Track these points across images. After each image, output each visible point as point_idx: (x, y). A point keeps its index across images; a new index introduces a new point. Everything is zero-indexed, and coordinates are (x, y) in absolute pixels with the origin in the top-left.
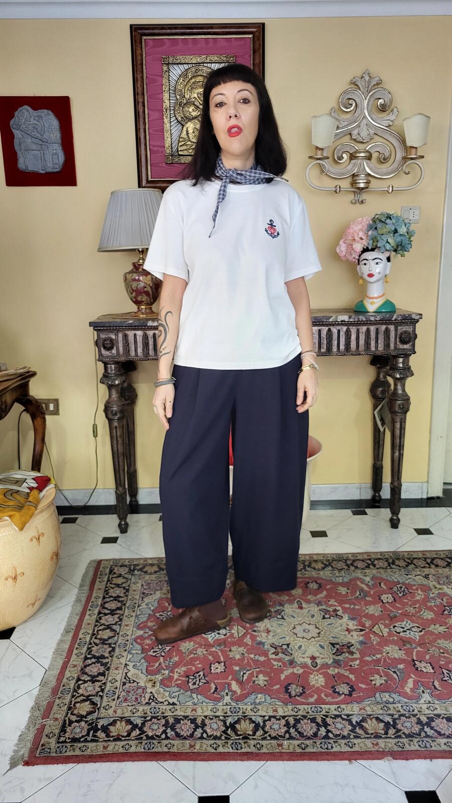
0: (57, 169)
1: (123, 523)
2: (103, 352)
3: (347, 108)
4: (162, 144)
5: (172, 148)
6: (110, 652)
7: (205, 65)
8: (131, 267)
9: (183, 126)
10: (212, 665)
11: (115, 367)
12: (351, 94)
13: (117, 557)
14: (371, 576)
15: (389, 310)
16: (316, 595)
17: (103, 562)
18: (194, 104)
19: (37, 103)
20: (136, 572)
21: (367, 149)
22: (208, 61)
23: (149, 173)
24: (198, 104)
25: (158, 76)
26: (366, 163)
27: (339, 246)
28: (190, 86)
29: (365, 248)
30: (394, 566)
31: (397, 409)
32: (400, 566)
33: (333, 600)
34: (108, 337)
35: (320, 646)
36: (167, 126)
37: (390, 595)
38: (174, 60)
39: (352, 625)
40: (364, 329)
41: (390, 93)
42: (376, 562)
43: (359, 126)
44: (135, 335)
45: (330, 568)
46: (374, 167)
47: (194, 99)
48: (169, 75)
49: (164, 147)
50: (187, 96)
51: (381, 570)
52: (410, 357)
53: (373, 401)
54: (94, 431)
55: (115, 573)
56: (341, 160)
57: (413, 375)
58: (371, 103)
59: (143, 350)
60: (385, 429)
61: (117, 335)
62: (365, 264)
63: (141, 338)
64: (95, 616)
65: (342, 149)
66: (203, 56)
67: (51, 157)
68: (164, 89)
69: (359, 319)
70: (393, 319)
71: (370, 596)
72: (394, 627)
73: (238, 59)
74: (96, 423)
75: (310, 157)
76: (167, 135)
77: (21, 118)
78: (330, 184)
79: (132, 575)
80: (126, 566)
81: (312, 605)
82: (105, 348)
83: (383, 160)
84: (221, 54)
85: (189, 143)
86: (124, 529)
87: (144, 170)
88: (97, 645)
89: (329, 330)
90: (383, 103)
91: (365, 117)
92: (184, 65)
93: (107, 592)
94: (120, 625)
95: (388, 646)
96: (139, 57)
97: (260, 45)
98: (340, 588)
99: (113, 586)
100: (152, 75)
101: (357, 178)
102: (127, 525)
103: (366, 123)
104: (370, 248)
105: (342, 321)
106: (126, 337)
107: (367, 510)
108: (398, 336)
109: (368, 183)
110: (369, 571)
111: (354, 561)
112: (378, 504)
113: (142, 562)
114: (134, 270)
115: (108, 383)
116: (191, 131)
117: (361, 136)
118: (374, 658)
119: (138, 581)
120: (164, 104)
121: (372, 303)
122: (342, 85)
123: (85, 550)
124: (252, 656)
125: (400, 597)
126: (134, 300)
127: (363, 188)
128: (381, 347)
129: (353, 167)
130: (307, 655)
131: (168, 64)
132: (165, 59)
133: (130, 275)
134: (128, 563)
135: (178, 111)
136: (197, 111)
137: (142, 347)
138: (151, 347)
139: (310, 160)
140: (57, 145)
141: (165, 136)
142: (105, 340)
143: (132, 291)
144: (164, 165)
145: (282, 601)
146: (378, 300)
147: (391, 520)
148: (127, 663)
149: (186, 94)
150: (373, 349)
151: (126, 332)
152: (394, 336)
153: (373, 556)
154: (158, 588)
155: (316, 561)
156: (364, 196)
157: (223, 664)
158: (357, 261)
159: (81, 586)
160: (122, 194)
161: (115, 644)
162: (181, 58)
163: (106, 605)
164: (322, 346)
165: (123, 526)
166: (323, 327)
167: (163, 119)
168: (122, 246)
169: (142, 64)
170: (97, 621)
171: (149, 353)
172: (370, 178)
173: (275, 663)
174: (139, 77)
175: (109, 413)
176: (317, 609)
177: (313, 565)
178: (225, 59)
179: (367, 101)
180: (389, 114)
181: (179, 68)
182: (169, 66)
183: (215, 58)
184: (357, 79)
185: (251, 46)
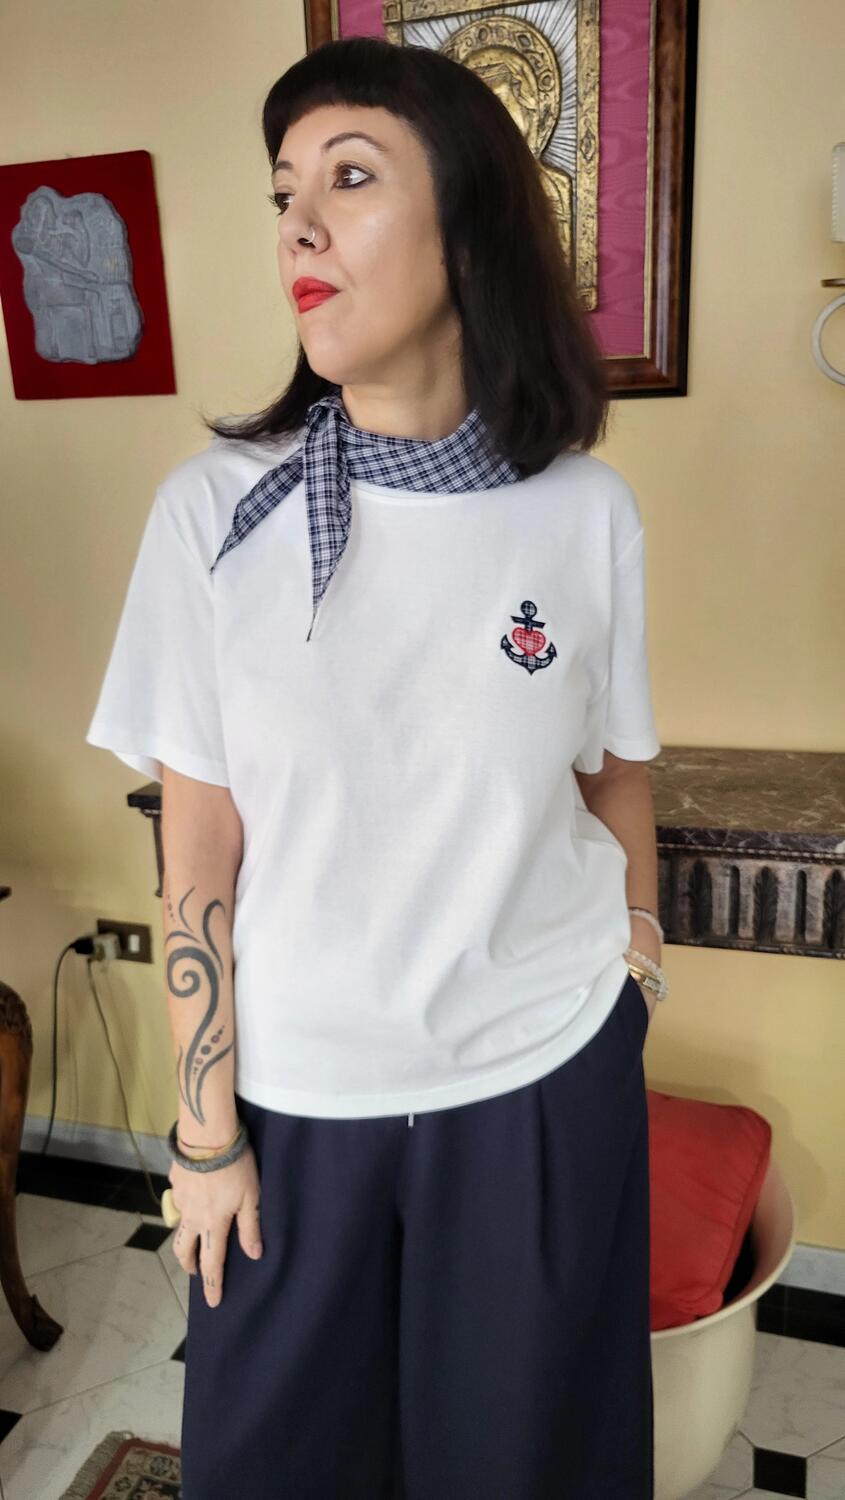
0: (124, 351)
7: (507, 11)
17: (130, 1457)
19: (74, 176)
38: (417, 11)
67: (108, 320)
75: (828, 283)
77: (34, 221)
92: (447, 21)
96: (320, 16)
123: (122, 1376)
131: (400, 24)
132: (391, 10)
139: (830, 290)
140: (119, 288)
166: (815, 867)
181: (434, 32)
182: (405, 30)
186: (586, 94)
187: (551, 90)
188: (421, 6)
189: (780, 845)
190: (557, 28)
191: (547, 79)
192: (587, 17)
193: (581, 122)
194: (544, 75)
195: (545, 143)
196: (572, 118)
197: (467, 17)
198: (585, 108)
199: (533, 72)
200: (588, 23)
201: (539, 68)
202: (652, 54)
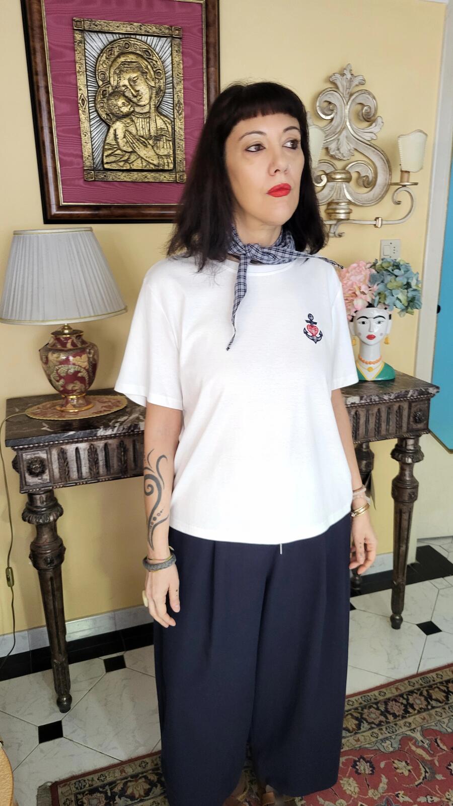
1: (64, 698)
2: (31, 480)
3: (326, 114)
4: (78, 152)
5: (93, 159)
7: (138, 37)
8: (51, 340)
9: (109, 127)
11: (46, 498)
12: (329, 96)
14: (419, 729)
18: (124, 96)
20: (118, 801)
21: (348, 168)
22: (143, 32)
23: (61, 195)
24: (130, 96)
25: (66, 47)
26: (346, 187)
28: (118, 68)
30: (433, 703)
31: (407, 498)
33: (400, 793)
34: (35, 458)
36: (85, 125)
38: (92, 26)
40: (375, 410)
41: (374, 98)
42: (411, 700)
43: (338, 139)
44: (77, 449)
45: (365, 724)
46: (354, 192)
47: (123, 88)
48: (85, 49)
49: (82, 157)
50: (114, 83)
51: (424, 714)
52: (421, 438)
54: (8, 579)
56: (319, 183)
57: (422, 459)
58: (353, 110)
59: (90, 468)
61: (49, 453)
62: (363, 323)
63: (86, 452)
66: (135, 24)
68: (78, 68)
70: (409, 396)
71: (439, 771)
73: (187, 34)
74: (10, 566)
76: (85, 139)
80: (97, 788)
82: (32, 473)
83: (365, 183)
84: (162, 24)
85: (119, 152)
87: (52, 190)
90: (369, 111)
91: (345, 127)
92: (107, 35)
96: (36, 16)
98: (398, 763)
100: (58, 46)
102: (70, 699)
103: (346, 135)
106: (63, 454)
108: (412, 415)
109: (349, 212)
110: (412, 719)
116: (120, 135)
117: (342, 152)
120: (80, 93)
121: (370, 370)
127: (342, 220)
128: (391, 429)
131: (83, 31)
132: (78, 23)
133: (55, 355)
134: (98, 782)
135: (102, 105)
136: (129, 107)
137: (88, 465)
138: (101, 463)
141: (83, 141)
142: (31, 462)
143: (58, 378)
144: (81, 182)
146: (376, 365)
147: (392, 617)
149: (112, 79)
150: (383, 432)
151: (64, 447)
152: (407, 415)
153: (403, 689)
162: (102, 24)
165: (64, 701)
167: (79, 114)
169: (41, 27)
171: (98, 473)
172: (351, 207)
175: (41, 562)
178: (167, 31)
179: (348, 107)
180: (372, 125)
181: (100, 39)
182: (85, 35)
183: (153, 29)
184: (338, 76)
185: (204, 16)
186: (178, 84)
187: (161, 79)
188: (94, 24)
190: (162, 51)
191: (159, 74)
192: (176, 49)
193: (175, 96)
194: (158, 71)
195: (159, 103)
196: (170, 93)
197: (117, 35)
198: (177, 90)
199: (153, 69)
200: (177, 51)
201: (156, 67)
202: (205, 71)
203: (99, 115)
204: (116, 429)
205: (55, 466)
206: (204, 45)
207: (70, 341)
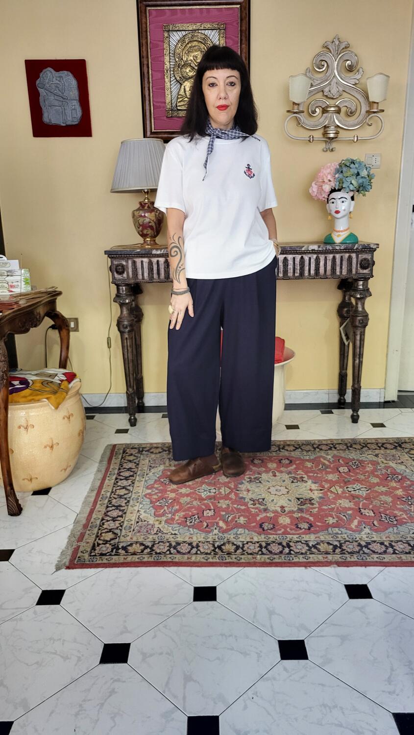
0: (76, 122)
1: (133, 418)
2: (116, 275)
3: (320, 69)
4: (164, 100)
5: (172, 104)
6: (126, 503)
7: (199, 31)
8: (138, 206)
9: (181, 84)
10: (205, 511)
11: (125, 289)
12: (323, 56)
13: (128, 442)
14: (332, 455)
15: (352, 242)
16: (287, 468)
17: (117, 446)
18: (190, 66)
19: (59, 65)
20: (144, 452)
21: (337, 104)
22: (202, 28)
23: (153, 126)
24: (194, 66)
25: (160, 41)
26: (336, 116)
27: (311, 188)
28: (187, 50)
29: (333, 188)
30: (351, 449)
31: (357, 323)
32: (356, 449)
33: (300, 471)
34: (120, 263)
35: (289, 500)
36: (168, 85)
37: (346, 468)
39: (314, 487)
40: (330, 256)
41: (356, 56)
42: (337, 446)
43: (330, 84)
44: (142, 262)
45: (300, 450)
46: (342, 120)
47: (190, 62)
48: (170, 41)
49: (165, 103)
50: (185, 59)
51: (340, 451)
52: (369, 281)
53: (340, 319)
54: (108, 343)
55: (127, 453)
56: (314, 114)
57: (371, 295)
58: (340, 64)
59: (149, 274)
60: (349, 343)
61: (127, 262)
62: (333, 203)
63: (147, 264)
64: (113, 481)
65: (316, 104)
66: (198, 24)
67: (70, 112)
68: (165, 52)
69: (326, 248)
70: (355, 248)
71: (330, 468)
72: (347, 488)
73: (228, 26)
74: (110, 337)
75: (288, 111)
76: (167, 92)
77: (45, 78)
78: (305, 135)
79: (141, 454)
80: (136, 448)
81: (283, 474)
82: (117, 272)
83: (351, 114)
84: (213, 22)
85: (186, 99)
86: (133, 423)
87: (148, 122)
88: (115, 498)
89: (302, 258)
90: (350, 64)
91: (335, 76)
92: (182, 32)
93: (121, 465)
94: (133, 486)
95: (341, 500)
96: (144, 25)
97: (246, 14)
98: (307, 463)
99: (126, 461)
100: (155, 41)
101: (328, 129)
102: (135, 419)
103: (336, 81)
104: (337, 189)
105: (312, 250)
106: (134, 263)
107: (333, 411)
108: (359, 263)
109: (337, 133)
110: (331, 451)
111: (319, 445)
112: (342, 406)
113: (148, 446)
114: (141, 208)
115: (120, 302)
116: (188, 89)
117: (332, 93)
118: (330, 507)
119: (146, 458)
120: (165, 66)
121: (339, 236)
122: (316, 48)
123: (103, 437)
124: (235, 506)
125: (354, 469)
126: (141, 233)
127: (333, 138)
128: (344, 272)
129: (325, 119)
130: (278, 505)
131: (169, 31)
132: (166, 27)
133: (137, 212)
134: (137, 447)
135: (177, 72)
136: (192, 73)
137: (148, 272)
138: (155, 271)
139: (288, 114)
140: (75, 101)
141: (166, 94)
142: (117, 266)
143: (139, 226)
144: (164, 118)
145: (260, 471)
146: (343, 233)
147: (352, 416)
148: (140, 510)
149: (184, 57)
150: (338, 273)
151: (135, 259)
152: (355, 263)
153: (335, 442)
154: (162, 463)
155: (289, 445)
156: (334, 145)
157: (213, 511)
158: (326, 200)
159: (101, 461)
160: (130, 143)
161: (130, 498)
162: (179, 26)
163: (121, 474)
164: (296, 271)
165: (133, 421)
166: (297, 255)
167: (164, 79)
168: (131, 188)
169: (146, 31)
170: (115, 484)
171: (153, 277)
172: (339, 130)
173: (253, 510)
174: (144, 42)
175: (121, 326)
176: (287, 476)
177: (286, 448)
178: (217, 26)
179: (336, 62)
180: (355, 74)
181: (178, 34)
182: (170, 33)
183: (208, 26)
184: (329, 43)
185: (239, 15)
188: (175, 27)
189: (289, 250)
192: (222, 36)
202: (239, 47)
203: (176, 78)
204: (163, 251)
205: (130, 270)
206: (239, 32)
207: (147, 205)
